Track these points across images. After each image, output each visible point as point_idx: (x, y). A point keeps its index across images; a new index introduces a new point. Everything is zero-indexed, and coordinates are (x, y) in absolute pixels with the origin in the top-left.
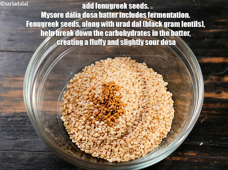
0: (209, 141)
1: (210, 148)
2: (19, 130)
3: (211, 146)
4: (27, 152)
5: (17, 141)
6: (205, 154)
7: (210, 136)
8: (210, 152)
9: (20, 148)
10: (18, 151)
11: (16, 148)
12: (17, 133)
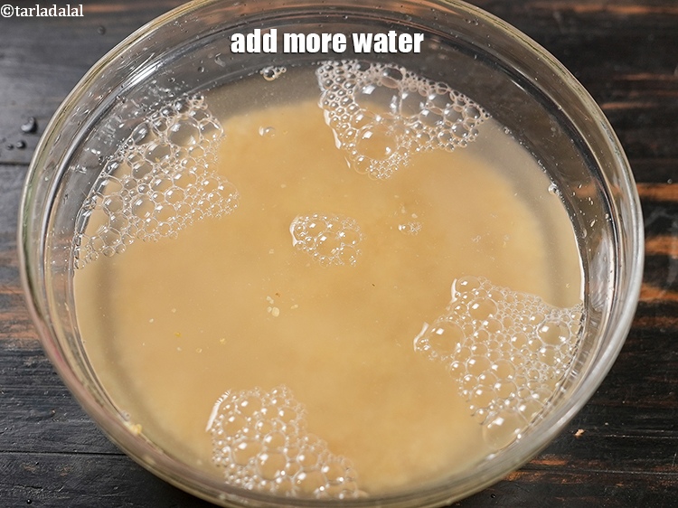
0: (601, 423)
1: (603, 445)
2: (56, 392)
3: (607, 438)
4: (78, 456)
5: (50, 424)
6: (590, 463)
7: (604, 411)
8: (606, 457)
9: (58, 445)
10: (55, 454)
11: (47, 445)
12: (51, 400)
